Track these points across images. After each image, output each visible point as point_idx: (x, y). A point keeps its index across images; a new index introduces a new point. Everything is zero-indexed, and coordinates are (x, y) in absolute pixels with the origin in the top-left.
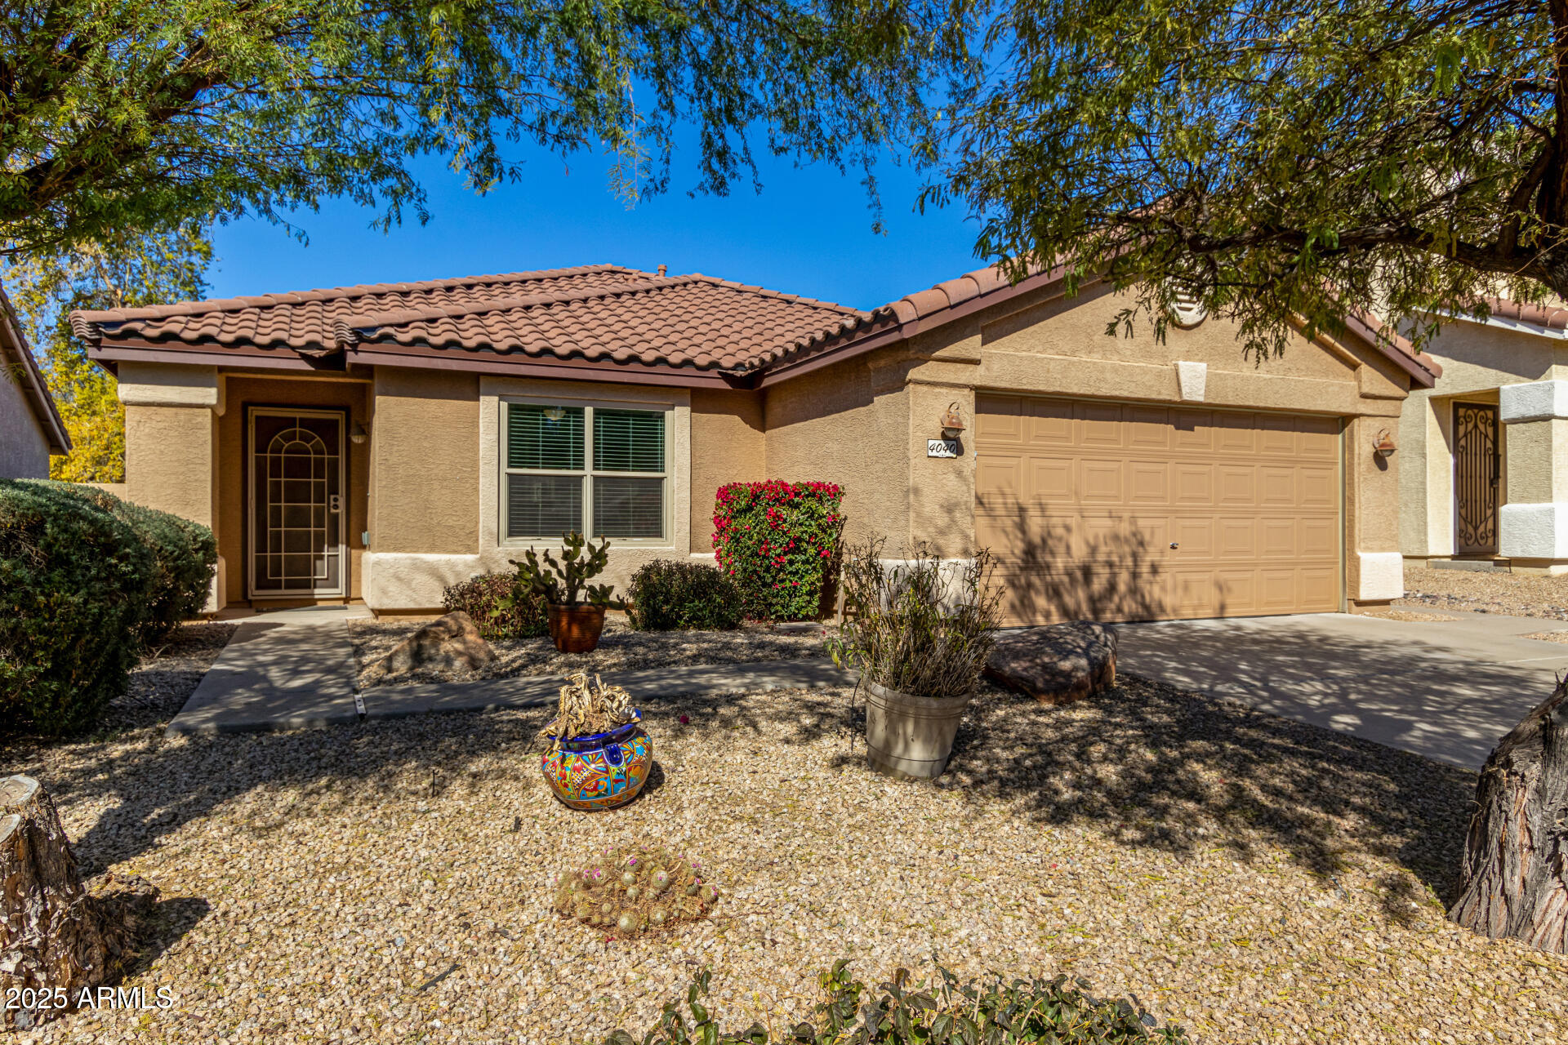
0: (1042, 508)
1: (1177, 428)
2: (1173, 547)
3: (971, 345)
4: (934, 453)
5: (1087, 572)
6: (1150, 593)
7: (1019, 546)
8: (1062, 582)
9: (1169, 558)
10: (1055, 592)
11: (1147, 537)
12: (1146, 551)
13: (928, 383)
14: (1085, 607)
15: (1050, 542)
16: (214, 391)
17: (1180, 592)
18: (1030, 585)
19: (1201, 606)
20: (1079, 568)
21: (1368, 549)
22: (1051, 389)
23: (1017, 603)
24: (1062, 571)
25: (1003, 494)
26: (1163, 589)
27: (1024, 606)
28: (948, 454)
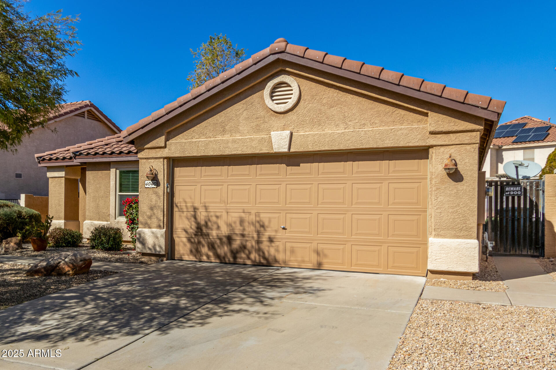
0: (206, 208)
1: (288, 165)
2: (284, 229)
3: (160, 141)
4: (148, 186)
5: (230, 239)
6: (268, 252)
7: (194, 226)
8: (216, 242)
9: (281, 234)
10: (212, 246)
11: (266, 224)
12: (265, 230)
13: (145, 158)
14: (229, 255)
15: (209, 224)
16: (64, 172)
17: (288, 253)
18: (199, 243)
19: (303, 261)
20: (225, 236)
21: (438, 236)
22: (199, 155)
23: (193, 250)
24: (215, 237)
25: (185, 202)
26: (277, 251)
27: (196, 252)
28: (153, 186)
